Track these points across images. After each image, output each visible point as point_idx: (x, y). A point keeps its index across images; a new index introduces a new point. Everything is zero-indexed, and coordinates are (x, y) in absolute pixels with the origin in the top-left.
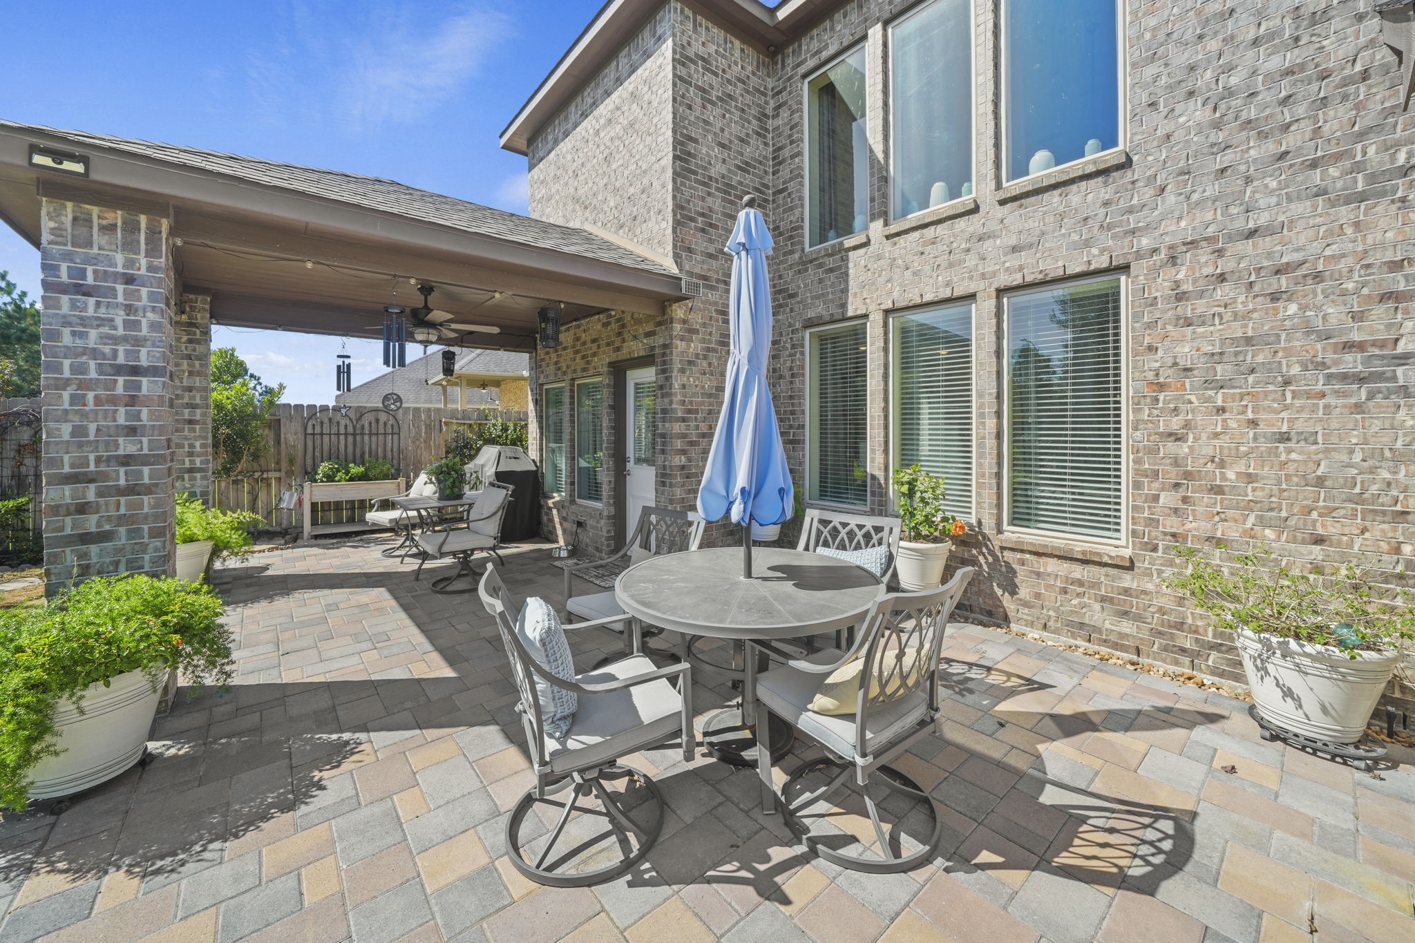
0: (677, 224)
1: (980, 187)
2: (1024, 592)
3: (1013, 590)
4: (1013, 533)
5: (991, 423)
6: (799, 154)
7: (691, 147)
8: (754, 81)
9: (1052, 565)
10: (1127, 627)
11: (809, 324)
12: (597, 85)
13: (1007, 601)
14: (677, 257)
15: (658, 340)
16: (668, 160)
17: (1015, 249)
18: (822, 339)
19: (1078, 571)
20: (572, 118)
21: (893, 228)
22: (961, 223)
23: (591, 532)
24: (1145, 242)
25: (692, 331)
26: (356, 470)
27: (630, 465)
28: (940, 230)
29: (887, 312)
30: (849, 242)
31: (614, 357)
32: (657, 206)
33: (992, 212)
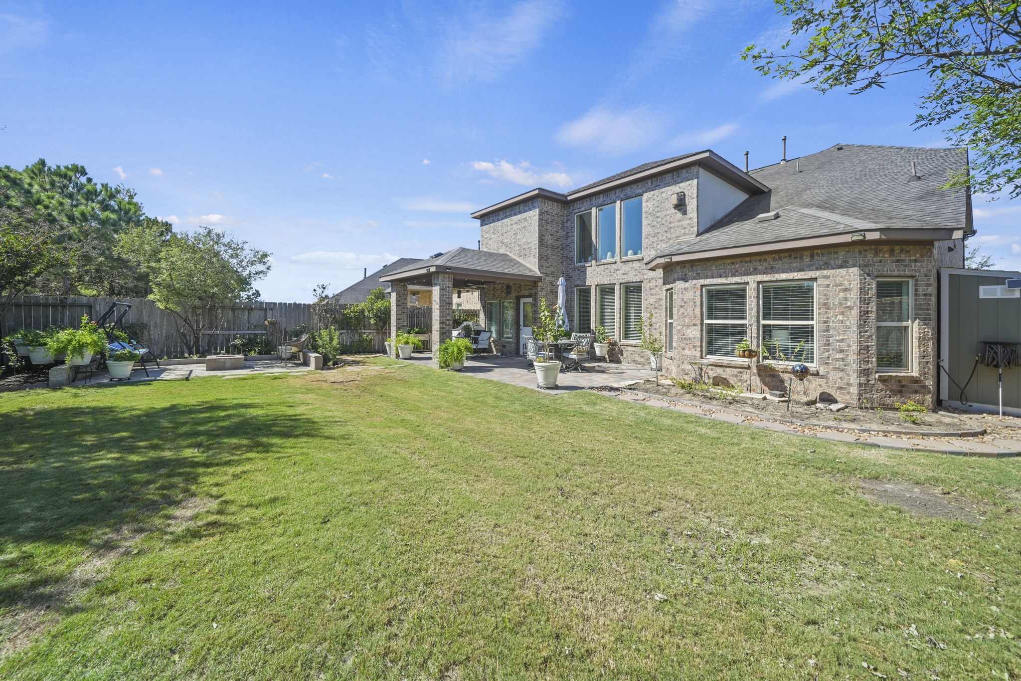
0: (539, 259)
1: (617, 258)
2: (624, 355)
3: (622, 355)
4: (624, 342)
5: (618, 315)
6: (574, 236)
7: (543, 238)
8: (561, 213)
9: (630, 348)
10: (642, 360)
11: (576, 286)
12: (512, 210)
13: (621, 358)
14: (539, 269)
15: (533, 292)
16: (537, 242)
17: (624, 274)
18: (580, 290)
19: (634, 349)
20: (501, 217)
21: (598, 264)
22: (613, 265)
23: (508, 348)
24: (646, 277)
25: (543, 289)
26: (417, 330)
27: (522, 327)
28: (609, 266)
29: (596, 285)
30: (587, 265)
31: (517, 294)
32: (534, 254)
33: (619, 265)
